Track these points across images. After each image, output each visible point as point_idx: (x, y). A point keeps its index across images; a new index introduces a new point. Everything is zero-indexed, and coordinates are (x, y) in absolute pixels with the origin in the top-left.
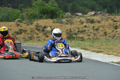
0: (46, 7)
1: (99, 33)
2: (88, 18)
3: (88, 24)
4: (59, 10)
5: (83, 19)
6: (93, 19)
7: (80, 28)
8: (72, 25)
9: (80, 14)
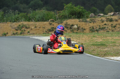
0: (74, 10)
1: (116, 30)
2: (108, 17)
3: (107, 22)
4: (85, 12)
5: (104, 19)
6: (112, 18)
7: (101, 26)
8: (94, 23)
9: (102, 14)
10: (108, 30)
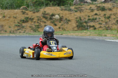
1: (111, 22)
2: (98, 5)
3: (98, 11)
6: (104, 7)
7: (90, 16)
8: (82, 12)
9: (89, 1)
10: (101, 22)
